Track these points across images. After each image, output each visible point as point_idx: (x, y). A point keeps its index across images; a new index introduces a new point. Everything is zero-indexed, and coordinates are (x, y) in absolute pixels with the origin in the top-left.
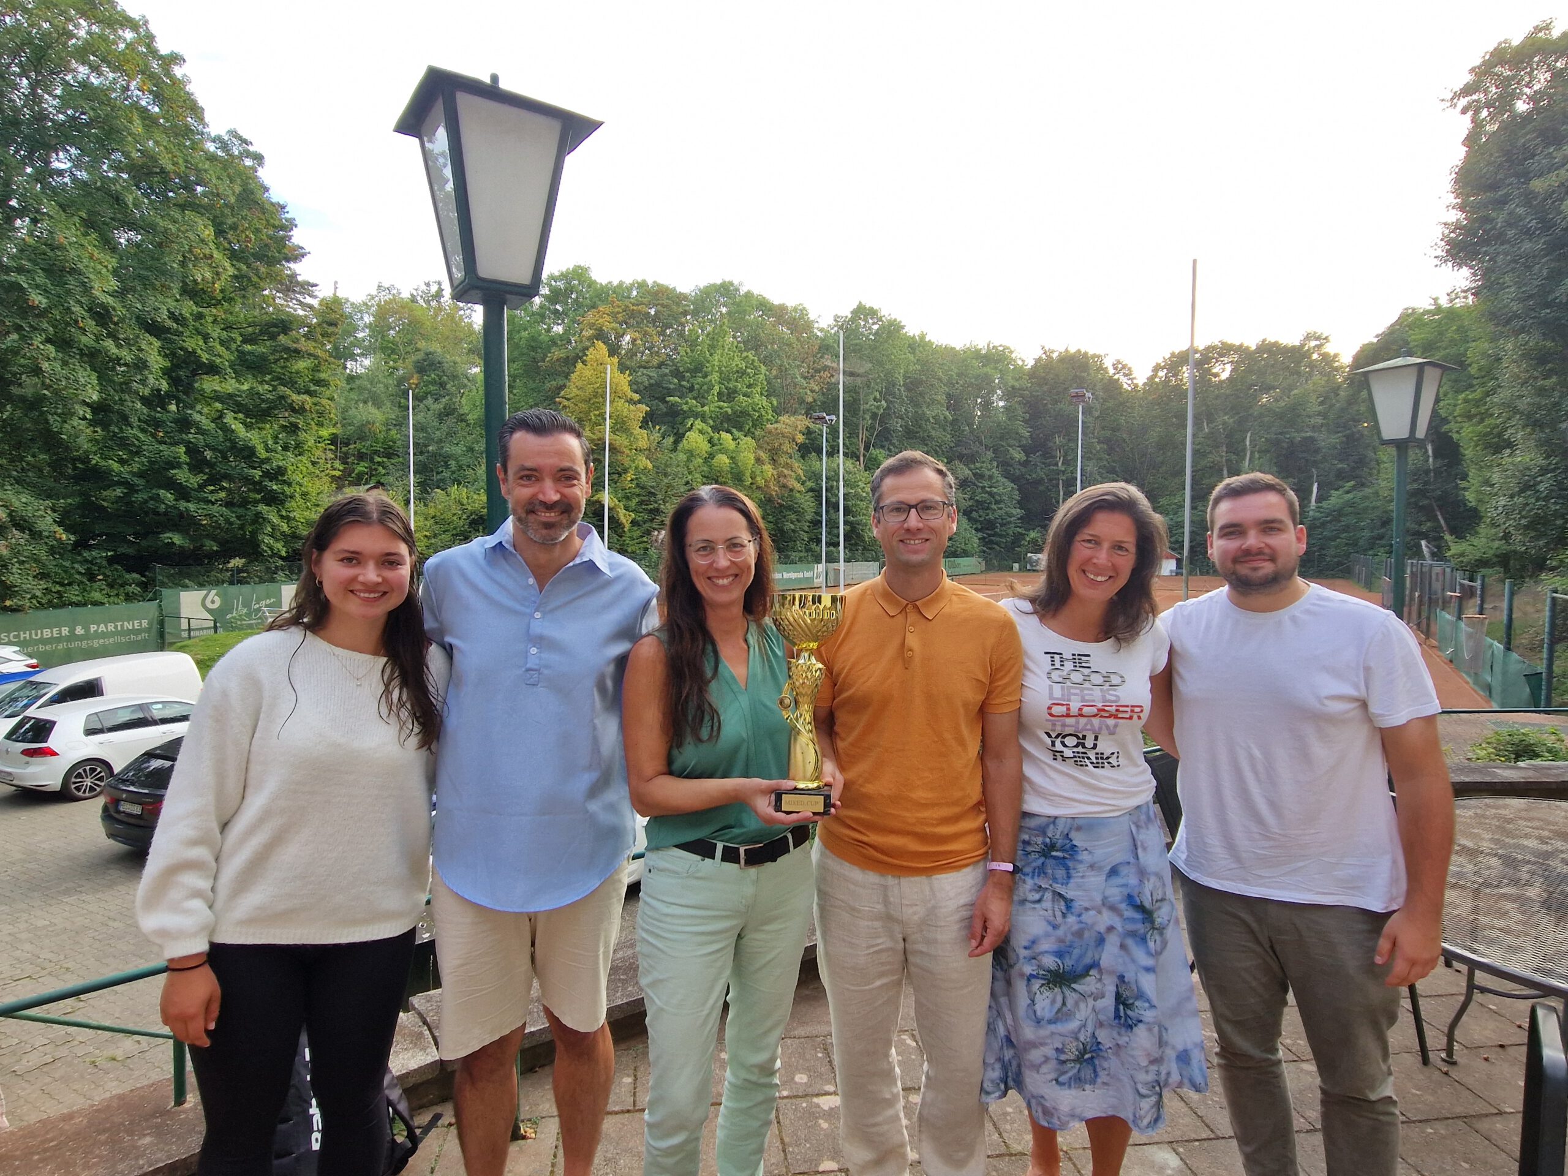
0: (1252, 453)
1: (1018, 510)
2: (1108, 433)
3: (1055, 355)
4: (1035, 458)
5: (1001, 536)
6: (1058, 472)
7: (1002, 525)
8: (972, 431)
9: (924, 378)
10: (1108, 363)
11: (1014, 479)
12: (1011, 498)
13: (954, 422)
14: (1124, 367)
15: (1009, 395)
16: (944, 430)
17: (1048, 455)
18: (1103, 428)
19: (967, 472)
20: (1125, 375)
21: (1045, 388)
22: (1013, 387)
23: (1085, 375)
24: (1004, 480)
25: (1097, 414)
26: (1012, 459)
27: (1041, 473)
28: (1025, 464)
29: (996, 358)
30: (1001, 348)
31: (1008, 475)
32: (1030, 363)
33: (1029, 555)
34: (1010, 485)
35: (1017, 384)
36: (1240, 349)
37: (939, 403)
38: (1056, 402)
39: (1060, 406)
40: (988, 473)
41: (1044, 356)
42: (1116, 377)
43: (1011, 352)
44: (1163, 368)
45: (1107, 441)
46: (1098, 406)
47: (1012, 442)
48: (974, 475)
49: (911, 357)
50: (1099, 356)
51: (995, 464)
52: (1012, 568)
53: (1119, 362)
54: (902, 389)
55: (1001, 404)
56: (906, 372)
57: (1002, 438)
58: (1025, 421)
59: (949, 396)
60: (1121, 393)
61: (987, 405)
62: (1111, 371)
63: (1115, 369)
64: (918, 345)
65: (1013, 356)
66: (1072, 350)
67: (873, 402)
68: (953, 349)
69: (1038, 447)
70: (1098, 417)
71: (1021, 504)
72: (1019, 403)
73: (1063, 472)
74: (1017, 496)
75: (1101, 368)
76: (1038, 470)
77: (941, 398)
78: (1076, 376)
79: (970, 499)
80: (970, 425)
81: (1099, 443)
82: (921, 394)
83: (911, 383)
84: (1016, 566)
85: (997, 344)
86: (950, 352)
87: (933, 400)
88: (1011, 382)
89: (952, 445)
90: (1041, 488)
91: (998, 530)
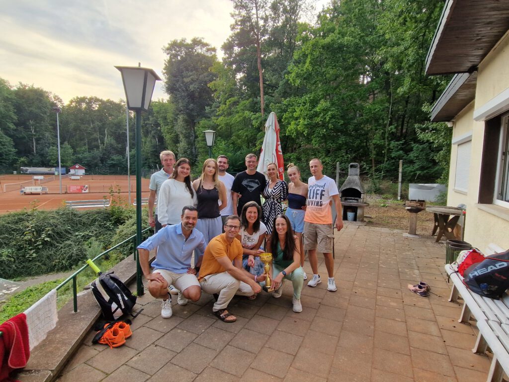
0: (107, 135)
1: (14, 149)
3: (27, 88)
4: (21, 128)
6: (32, 135)
7: (6, 155)
10: (51, 96)
11: (10, 136)
12: (10, 144)
14: (58, 99)
17: (27, 128)
20: (59, 102)
21: (23, 100)
24: (6, 136)
25: (48, 114)
26: (9, 128)
27: (24, 134)
28: (15, 130)
31: (7, 134)
32: (15, 89)
33: (21, 167)
34: (9, 139)
36: (101, 101)
38: (29, 107)
39: (31, 109)
41: (22, 87)
42: (55, 102)
44: (74, 102)
46: (49, 111)
47: (7, 120)
50: (47, 92)
53: (56, 96)
58: (14, 112)
60: (58, 108)
62: (53, 99)
63: (55, 98)
69: (22, 123)
70: (48, 116)
71: (15, 146)
72: (11, 104)
73: (35, 135)
74: (12, 143)
75: (48, 97)
78: (38, 98)
84: (15, 172)
90: (25, 141)
91: (4, 157)
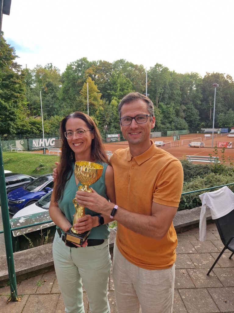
1: (199, 117)
2: (224, 95)
3: (210, 75)
4: (204, 103)
5: (194, 124)
6: (210, 107)
7: (194, 121)
8: (187, 96)
9: (174, 83)
10: (225, 76)
11: (198, 109)
12: (197, 114)
13: (182, 94)
14: (230, 77)
15: (197, 86)
16: (179, 97)
17: (207, 102)
18: (223, 94)
19: (185, 108)
20: (230, 79)
21: (207, 84)
22: (198, 84)
23: (218, 79)
24: (195, 109)
25: (221, 90)
26: (197, 103)
28: (201, 105)
29: (194, 76)
30: (195, 74)
31: (196, 108)
32: (203, 77)
33: (201, 129)
34: (197, 111)
35: (199, 83)
37: (178, 89)
39: (211, 88)
40: (191, 108)
41: (207, 75)
42: (227, 80)
43: (198, 74)
45: (224, 98)
46: (222, 88)
47: (197, 99)
48: (187, 108)
49: (170, 77)
50: (223, 74)
51: (193, 105)
52: (196, 133)
53: (228, 75)
54: (168, 86)
55: (195, 89)
56: (169, 81)
57: (195, 98)
58: (202, 93)
59: (181, 87)
60: (228, 84)
61: (191, 89)
62: (226, 78)
63: (227, 77)
64: (173, 74)
65: (198, 75)
66: (215, 73)
67: (160, 90)
68: (182, 74)
69: (205, 100)
70: (221, 91)
71: (200, 115)
72: (200, 88)
74: (198, 113)
75: (223, 77)
76: (205, 106)
77: (179, 88)
78: (216, 80)
79: (186, 115)
80: (186, 95)
81: (222, 98)
82: (173, 87)
83: (170, 84)
84: (198, 132)
85: (194, 72)
86: (181, 75)
87: (176, 89)
88: (198, 83)
89: (181, 100)
90: (205, 111)
91: (193, 123)
